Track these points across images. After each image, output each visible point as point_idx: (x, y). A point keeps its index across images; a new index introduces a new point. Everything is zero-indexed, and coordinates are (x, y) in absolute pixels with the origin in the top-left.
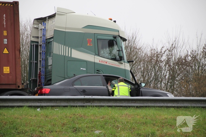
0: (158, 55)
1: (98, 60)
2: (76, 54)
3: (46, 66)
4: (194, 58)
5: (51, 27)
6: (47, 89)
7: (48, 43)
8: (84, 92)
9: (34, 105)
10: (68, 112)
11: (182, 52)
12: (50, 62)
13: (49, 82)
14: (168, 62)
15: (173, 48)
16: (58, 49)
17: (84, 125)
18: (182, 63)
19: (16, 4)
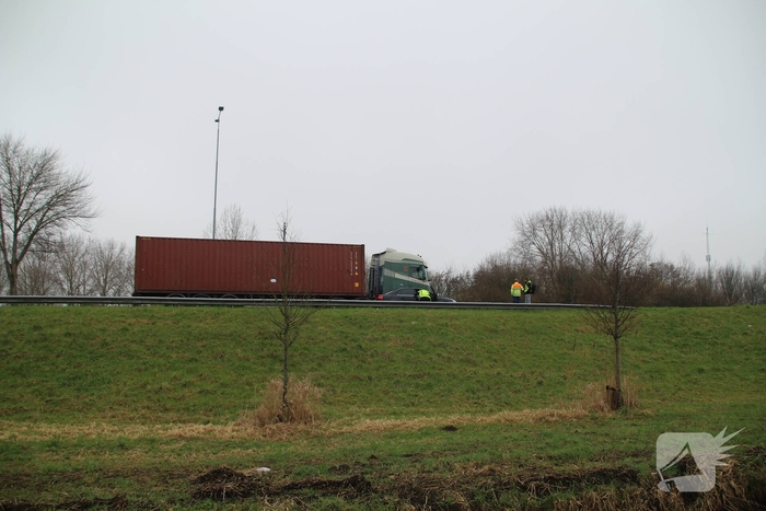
0: (441, 276)
1: (410, 279)
2: (398, 276)
3: (379, 282)
4: (461, 278)
5: (382, 260)
6: (381, 297)
7: (381, 269)
8: (403, 299)
9: (376, 306)
10: (395, 311)
11: (454, 275)
12: (382, 280)
13: (381, 292)
14: (446, 281)
15: (449, 272)
16: (386, 272)
17: (405, 318)
18: (454, 281)
19: (363, 246)
